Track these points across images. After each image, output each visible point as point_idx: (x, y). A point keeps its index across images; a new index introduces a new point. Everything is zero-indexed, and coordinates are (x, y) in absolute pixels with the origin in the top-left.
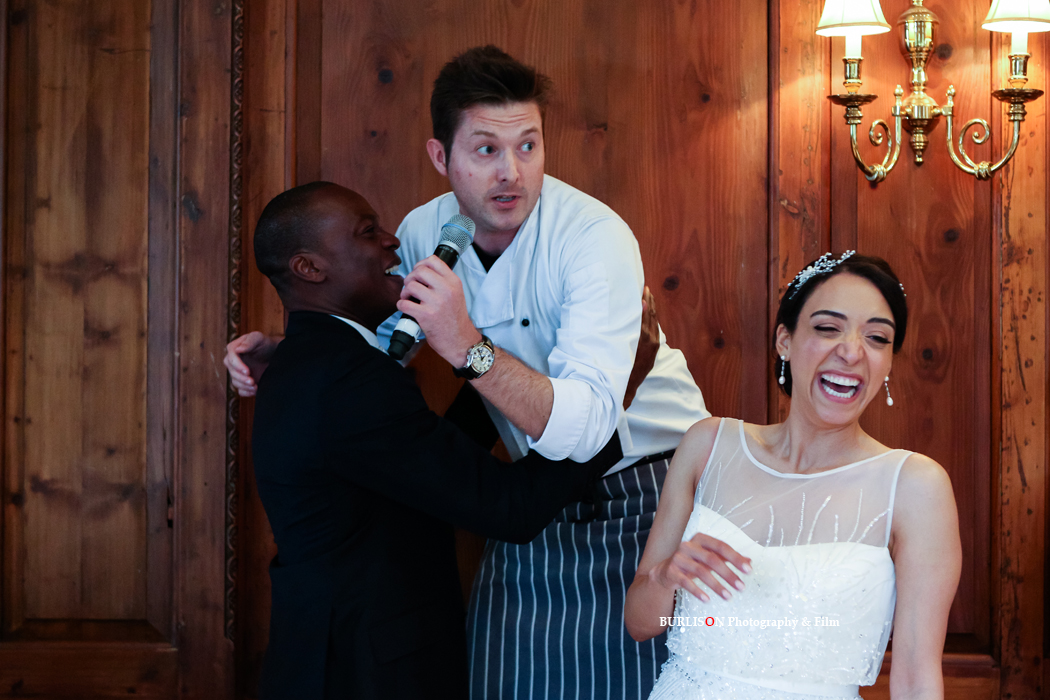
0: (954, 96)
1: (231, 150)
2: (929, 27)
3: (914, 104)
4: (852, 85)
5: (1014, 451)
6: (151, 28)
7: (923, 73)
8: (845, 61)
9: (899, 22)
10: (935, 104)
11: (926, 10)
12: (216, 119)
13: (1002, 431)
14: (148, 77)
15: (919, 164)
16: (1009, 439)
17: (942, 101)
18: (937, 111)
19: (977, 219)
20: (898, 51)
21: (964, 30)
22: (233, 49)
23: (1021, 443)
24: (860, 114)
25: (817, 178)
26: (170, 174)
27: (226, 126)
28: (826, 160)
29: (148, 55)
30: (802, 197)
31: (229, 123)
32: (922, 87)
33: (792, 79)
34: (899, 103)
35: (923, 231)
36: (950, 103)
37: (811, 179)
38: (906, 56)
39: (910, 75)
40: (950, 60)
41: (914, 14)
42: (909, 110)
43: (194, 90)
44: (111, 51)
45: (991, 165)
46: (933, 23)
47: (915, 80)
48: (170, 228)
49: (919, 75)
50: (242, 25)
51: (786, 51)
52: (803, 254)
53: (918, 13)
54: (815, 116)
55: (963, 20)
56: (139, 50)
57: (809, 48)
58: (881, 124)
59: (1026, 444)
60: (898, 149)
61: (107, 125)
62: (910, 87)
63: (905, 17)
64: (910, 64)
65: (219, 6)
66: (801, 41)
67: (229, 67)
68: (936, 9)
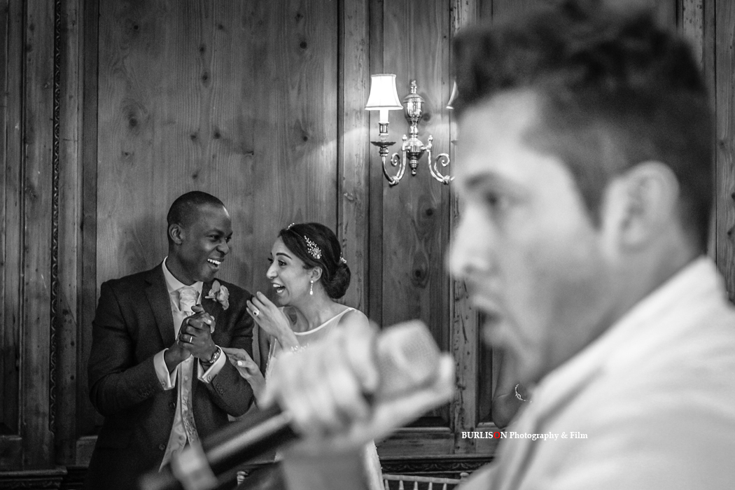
0: (432, 141)
1: (53, 164)
2: (419, 105)
3: (412, 144)
4: (383, 136)
5: (461, 322)
6: (8, 94)
7: (416, 129)
8: (380, 125)
9: (405, 101)
10: (422, 145)
11: (418, 96)
12: (45, 146)
13: (454, 313)
14: (5, 121)
15: (414, 175)
16: (458, 316)
17: (425, 143)
18: (423, 148)
19: (442, 205)
20: (404, 116)
21: (436, 106)
22: (54, 108)
23: (464, 318)
24: (387, 151)
25: (363, 182)
26: (18, 176)
27: (50, 150)
28: (367, 172)
29: (5, 109)
30: (355, 192)
31: (52, 148)
32: (416, 136)
33: (349, 130)
34: (405, 144)
35: (416, 210)
36: (430, 145)
37: (359, 182)
38: (408, 119)
39: (409, 129)
40: (429, 122)
41: (412, 98)
42: (409, 148)
43: (32, 130)
45: (450, 178)
46: (422, 103)
47: (412, 132)
48: (18, 205)
49: (414, 129)
50: (59, 94)
51: (347, 115)
52: (355, 222)
53: (414, 98)
54: (361, 149)
55: (436, 102)
57: (358, 114)
58: (397, 155)
59: (467, 318)
60: (404, 168)
62: (409, 135)
63: (408, 99)
64: (410, 123)
65: (46, 84)
66: (354, 110)
67: (52, 118)
68: (423, 96)
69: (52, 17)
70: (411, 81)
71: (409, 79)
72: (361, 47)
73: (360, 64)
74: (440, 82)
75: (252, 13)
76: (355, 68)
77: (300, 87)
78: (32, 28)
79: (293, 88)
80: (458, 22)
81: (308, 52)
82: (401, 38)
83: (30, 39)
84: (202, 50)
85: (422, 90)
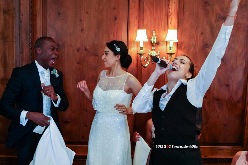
0: (159, 52)
2: (156, 39)
3: (152, 53)
4: (141, 51)
6: (15, 37)
8: (140, 47)
9: (150, 38)
10: (156, 53)
11: (155, 36)
12: (27, 54)
14: (14, 47)
15: (153, 64)
18: (156, 55)
20: (150, 43)
21: (162, 40)
22: (30, 42)
24: (142, 56)
25: (135, 66)
26: (19, 64)
28: (137, 63)
30: (132, 69)
31: (29, 55)
32: (154, 50)
33: (131, 48)
34: (150, 53)
36: (159, 54)
37: (134, 66)
38: (152, 44)
39: (152, 48)
40: (159, 45)
41: (153, 37)
43: (23, 49)
44: (8, 41)
46: (157, 39)
49: (153, 48)
50: (32, 37)
51: (130, 43)
53: (154, 37)
54: (135, 55)
55: (162, 38)
56: (13, 41)
57: (134, 42)
58: (147, 57)
60: (149, 62)
61: (7, 55)
63: (152, 37)
64: (152, 46)
65: (27, 34)
66: (133, 41)
67: (29, 45)
68: (157, 36)
69: (29, 11)
70: (153, 31)
71: (152, 30)
72: (136, 19)
73: (135, 25)
74: (163, 31)
75: (98, 8)
76: (133, 26)
77: (114, 33)
78: (22, 15)
79: (112, 33)
80: (171, 10)
81: (117, 21)
82: (150, 16)
83: (22, 19)
84: (81, 21)
85: (157, 34)
